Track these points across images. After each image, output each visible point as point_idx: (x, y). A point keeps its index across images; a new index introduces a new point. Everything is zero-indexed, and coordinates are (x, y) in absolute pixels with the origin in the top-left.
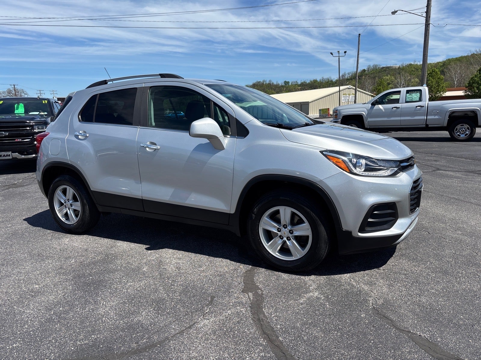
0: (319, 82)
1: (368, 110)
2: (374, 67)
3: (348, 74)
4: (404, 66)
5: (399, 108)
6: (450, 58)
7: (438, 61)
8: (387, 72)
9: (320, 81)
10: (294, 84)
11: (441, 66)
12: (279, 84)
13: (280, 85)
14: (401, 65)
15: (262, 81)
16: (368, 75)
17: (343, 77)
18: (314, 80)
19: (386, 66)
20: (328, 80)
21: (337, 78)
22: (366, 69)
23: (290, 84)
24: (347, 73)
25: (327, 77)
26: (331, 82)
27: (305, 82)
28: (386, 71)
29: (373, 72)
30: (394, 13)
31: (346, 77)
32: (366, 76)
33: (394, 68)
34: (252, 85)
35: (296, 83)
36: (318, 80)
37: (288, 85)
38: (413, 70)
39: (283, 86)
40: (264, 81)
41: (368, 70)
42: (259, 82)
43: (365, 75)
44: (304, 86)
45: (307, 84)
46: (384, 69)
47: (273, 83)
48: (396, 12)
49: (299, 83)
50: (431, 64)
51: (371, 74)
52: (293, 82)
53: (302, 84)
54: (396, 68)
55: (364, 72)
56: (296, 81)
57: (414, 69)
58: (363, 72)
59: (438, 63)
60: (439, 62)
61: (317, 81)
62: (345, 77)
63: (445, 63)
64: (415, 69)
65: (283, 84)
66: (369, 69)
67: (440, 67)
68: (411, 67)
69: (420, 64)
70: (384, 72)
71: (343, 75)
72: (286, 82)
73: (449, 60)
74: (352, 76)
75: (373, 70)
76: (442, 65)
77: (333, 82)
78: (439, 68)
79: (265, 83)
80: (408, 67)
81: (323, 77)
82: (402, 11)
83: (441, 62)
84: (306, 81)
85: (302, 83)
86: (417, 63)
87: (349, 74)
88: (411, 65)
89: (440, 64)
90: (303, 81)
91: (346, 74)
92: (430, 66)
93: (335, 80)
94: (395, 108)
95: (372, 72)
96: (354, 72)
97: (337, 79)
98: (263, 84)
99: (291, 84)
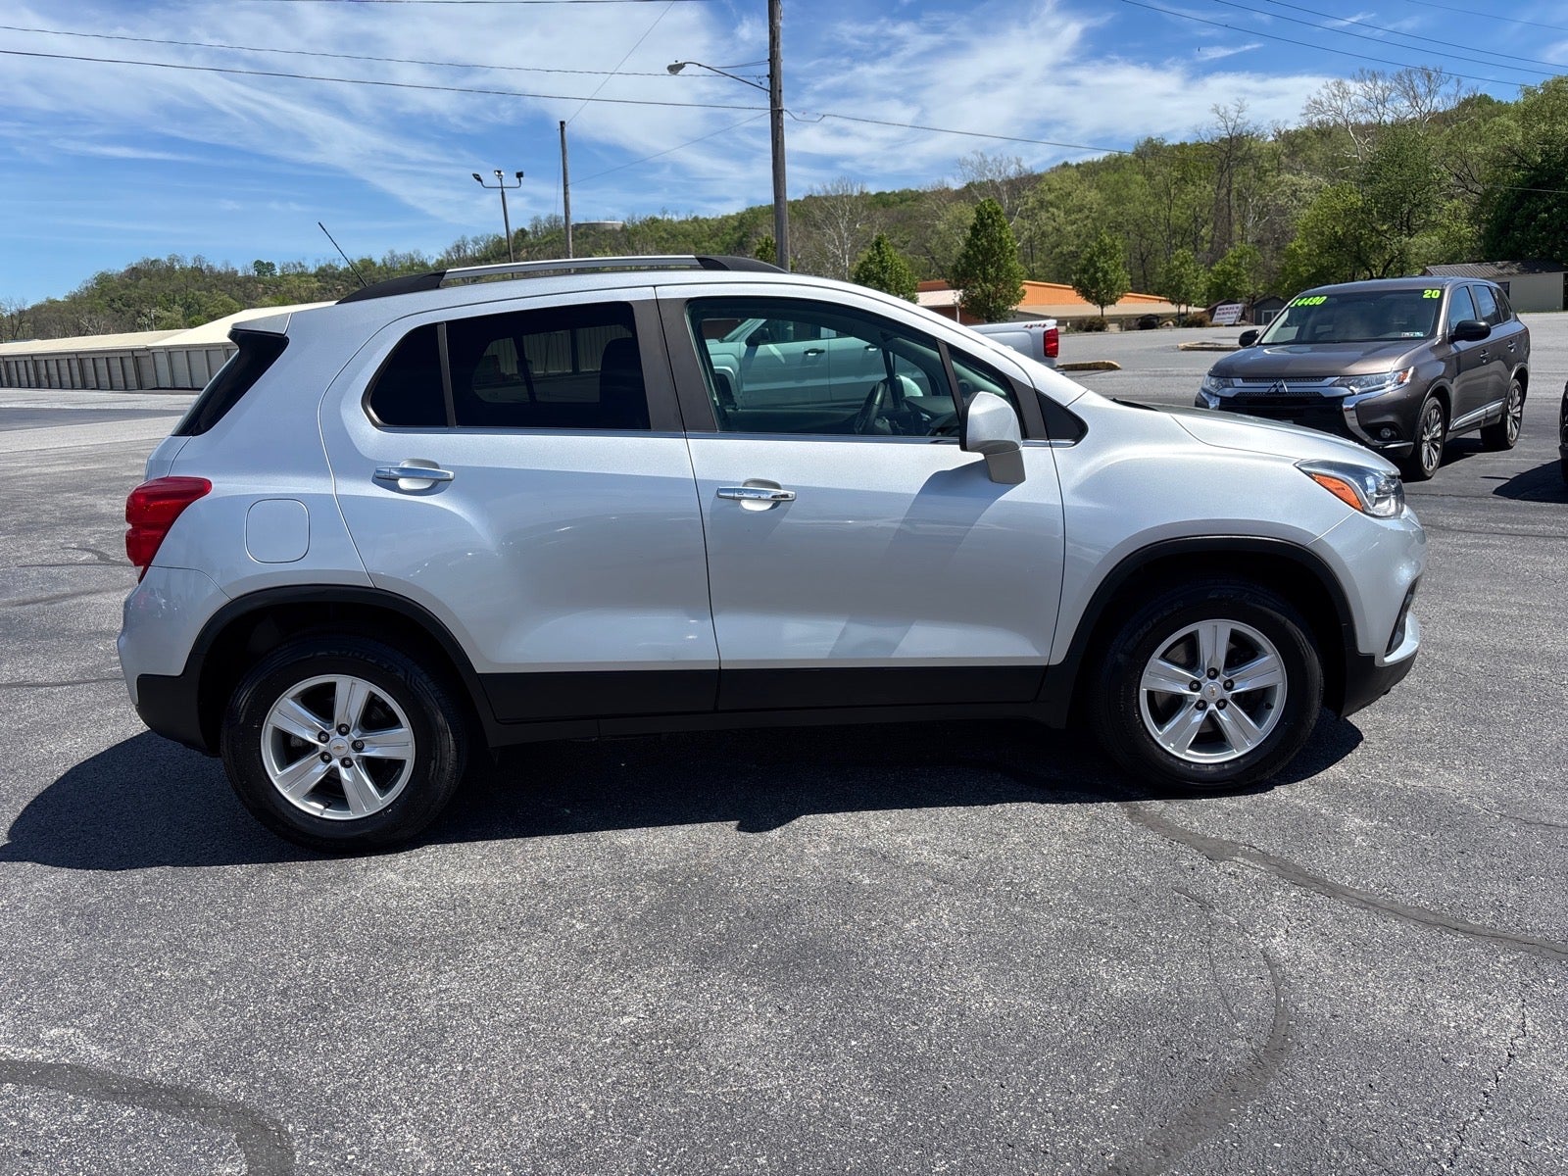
0: (380, 268)
1: (738, 360)
2: (550, 223)
3: (473, 241)
4: (638, 223)
5: (823, 351)
6: (756, 205)
7: (725, 214)
8: (591, 239)
9: (385, 265)
10: (293, 271)
11: (734, 229)
12: (236, 272)
13: (240, 274)
14: (629, 219)
15: (164, 259)
16: (537, 249)
17: (459, 251)
18: (362, 261)
19: (586, 220)
20: (412, 259)
21: (441, 255)
22: (527, 229)
23: (278, 272)
24: (469, 238)
25: (406, 252)
26: (422, 269)
27: (330, 266)
28: (587, 237)
29: (550, 238)
30: (675, 69)
31: (469, 252)
32: (530, 249)
33: (610, 228)
34: (127, 271)
35: (300, 270)
36: (378, 260)
37: (271, 274)
38: (663, 238)
39: (254, 277)
40: (172, 260)
41: (535, 233)
42: (155, 261)
43: (527, 247)
44: (331, 278)
45: (340, 274)
46: (582, 230)
47: (210, 268)
48: (681, 66)
49: (310, 270)
50: (707, 220)
51: (546, 243)
52: (288, 266)
53: (324, 274)
54: (614, 230)
55: (524, 236)
56: (300, 263)
57: (665, 236)
58: (521, 237)
59: (727, 218)
60: (729, 217)
61: (374, 264)
62: (465, 251)
63: (744, 221)
64: (668, 234)
65: (253, 272)
66: (536, 228)
67: (731, 232)
68: (657, 228)
69: (680, 219)
70: (583, 240)
71: (458, 246)
72: (263, 264)
73: (752, 210)
74: (486, 248)
75: (549, 231)
76: (736, 224)
77: (428, 267)
78: (730, 234)
79: (177, 267)
80: (648, 225)
81: (392, 252)
82: (700, 65)
83: (732, 217)
84: (337, 262)
85: (321, 269)
86: (670, 217)
87: (476, 242)
88: (654, 221)
89: (731, 221)
90: (323, 264)
91: (468, 243)
92: (706, 227)
93: (434, 261)
94: (812, 351)
95: (547, 239)
96: (492, 238)
97: (440, 258)
98: (170, 269)
99: (283, 271)
